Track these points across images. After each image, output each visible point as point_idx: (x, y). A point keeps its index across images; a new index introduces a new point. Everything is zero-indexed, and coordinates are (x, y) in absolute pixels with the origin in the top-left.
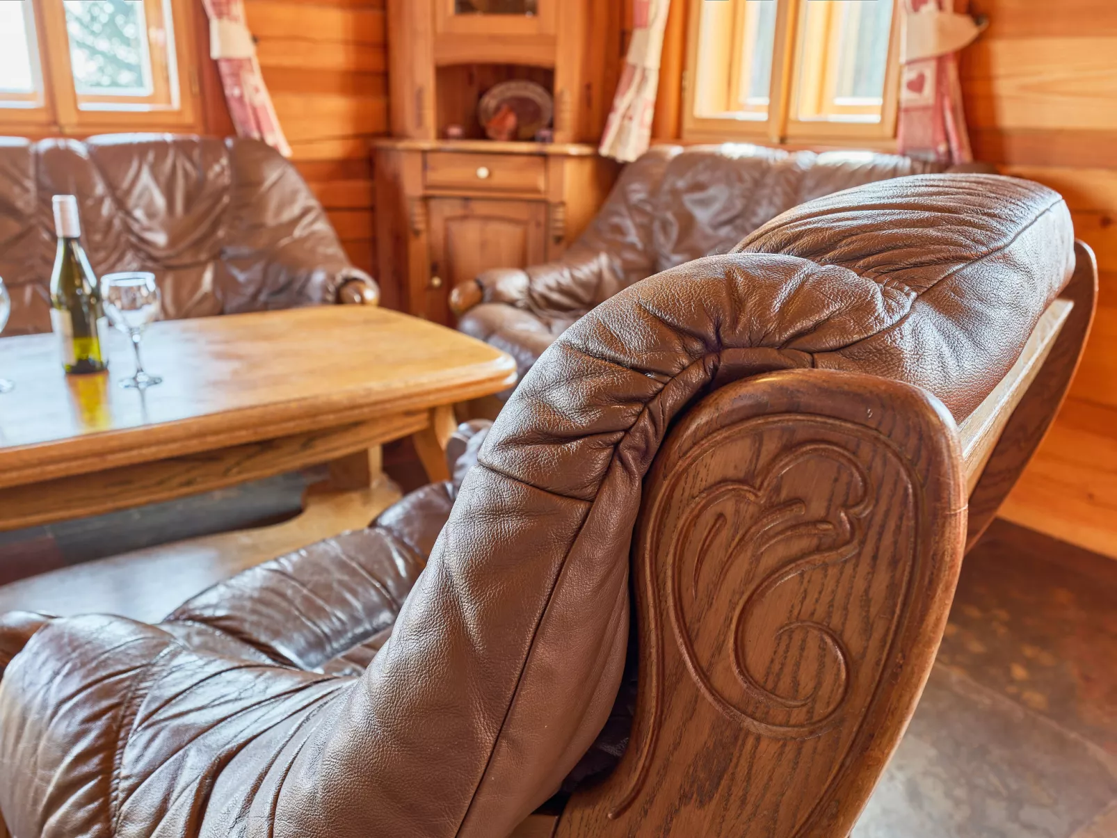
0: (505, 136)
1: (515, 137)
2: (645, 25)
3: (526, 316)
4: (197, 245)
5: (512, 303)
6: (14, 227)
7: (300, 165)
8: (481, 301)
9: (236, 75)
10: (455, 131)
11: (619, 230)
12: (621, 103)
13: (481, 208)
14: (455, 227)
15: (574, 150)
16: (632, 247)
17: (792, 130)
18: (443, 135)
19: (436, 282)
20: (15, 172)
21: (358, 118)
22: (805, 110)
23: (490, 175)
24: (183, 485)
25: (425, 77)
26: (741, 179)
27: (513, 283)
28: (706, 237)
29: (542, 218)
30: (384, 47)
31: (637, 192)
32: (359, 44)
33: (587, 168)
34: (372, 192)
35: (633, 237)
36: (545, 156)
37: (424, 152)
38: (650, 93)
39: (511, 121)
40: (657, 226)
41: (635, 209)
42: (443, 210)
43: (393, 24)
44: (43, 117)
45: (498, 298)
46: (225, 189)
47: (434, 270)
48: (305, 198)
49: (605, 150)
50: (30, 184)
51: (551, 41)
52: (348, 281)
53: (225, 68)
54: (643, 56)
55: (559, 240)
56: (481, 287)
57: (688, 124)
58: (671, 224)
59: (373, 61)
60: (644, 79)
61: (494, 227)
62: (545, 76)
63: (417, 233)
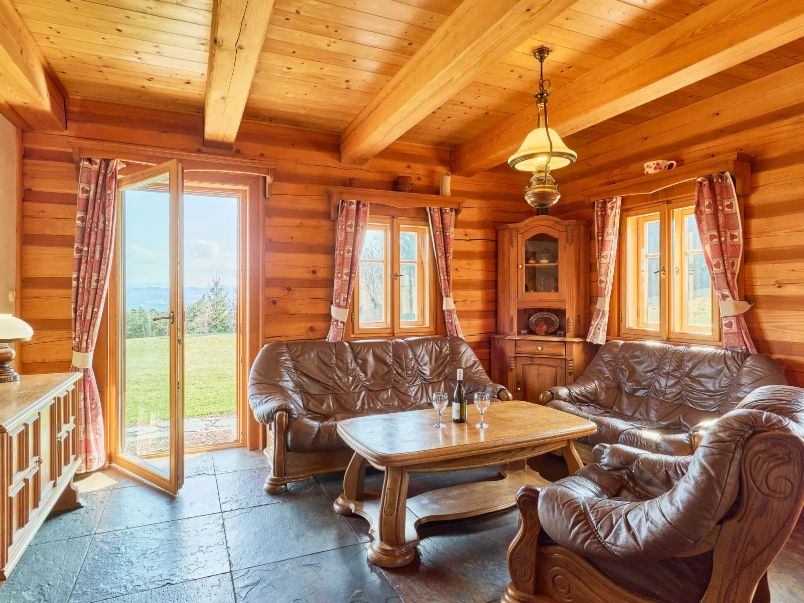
0: (543, 334)
1: (547, 334)
2: (603, 296)
3: (570, 405)
4: (439, 375)
5: (564, 400)
6: (386, 369)
7: (470, 344)
8: (552, 399)
9: (450, 315)
10: (524, 331)
11: (601, 372)
12: (594, 323)
13: (538, 361)
14: (527, 368)
15: (576, 340)
16: (608, 378)
17: (672, 336)
18: (519, 334)
19: (519, 389)
20: (387, 350)
21: (485, 327)
22: (677, 328)
23: (542, 349)
24: (501, 460)
25: (514, 313)
26: (655, 355)
27: (563, 392)
28: (642, 376)
29: (563, 366)
30: (496, 301)
31: (607, 357)
32: (486, 301)
33: (581, 346)
34: (490, 353)
35: (608, 374)
36: (565, 342)
37: (516, 340)
38: (606, 319)
39: (545, 327)
40: (618, 371)
41: (607, 364)
42: (521, 362)
43: (500, 294)
44: (389, 331)
45: (559, 398)
46: (448, 355)
47: (518, 384)
48: (474, 358)
49: (588, 340)
50: (391, 355)
51: (565, 301)
52: (501, 390)
53: (446, 313)
54: (603, 307)
55: (571, 374)
56: (552, 393)
57: (623, 331)
58: (625, 371)
59: (492, 307)
60: (603, 314)
61: (542, 368)
62: (561, 313)
63: (511, 370)
